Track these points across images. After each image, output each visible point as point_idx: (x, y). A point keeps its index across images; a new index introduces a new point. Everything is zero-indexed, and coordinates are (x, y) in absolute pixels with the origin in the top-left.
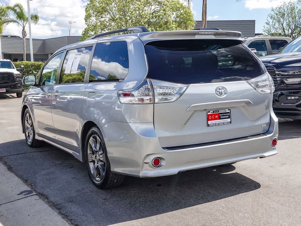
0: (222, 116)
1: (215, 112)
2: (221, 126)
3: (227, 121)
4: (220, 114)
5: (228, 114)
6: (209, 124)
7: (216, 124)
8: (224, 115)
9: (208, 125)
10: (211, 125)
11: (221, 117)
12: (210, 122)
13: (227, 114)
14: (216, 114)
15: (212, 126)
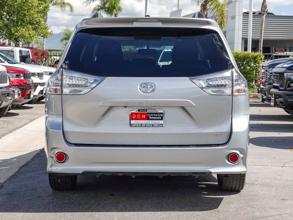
0: (152, 116)
1: (142, 111)
2: (149, 127)
3: (158, 123)
4: (148, 113)
5: (161, 115)
6: (131, 123)
7: (141, 124)
8: (155, 115)
9: (131, 125)
10: (134, 125)
11: (151, 118)
12: (133, 122)
13: (158, 115)
14: (144, 114)
15: (136, 126)
